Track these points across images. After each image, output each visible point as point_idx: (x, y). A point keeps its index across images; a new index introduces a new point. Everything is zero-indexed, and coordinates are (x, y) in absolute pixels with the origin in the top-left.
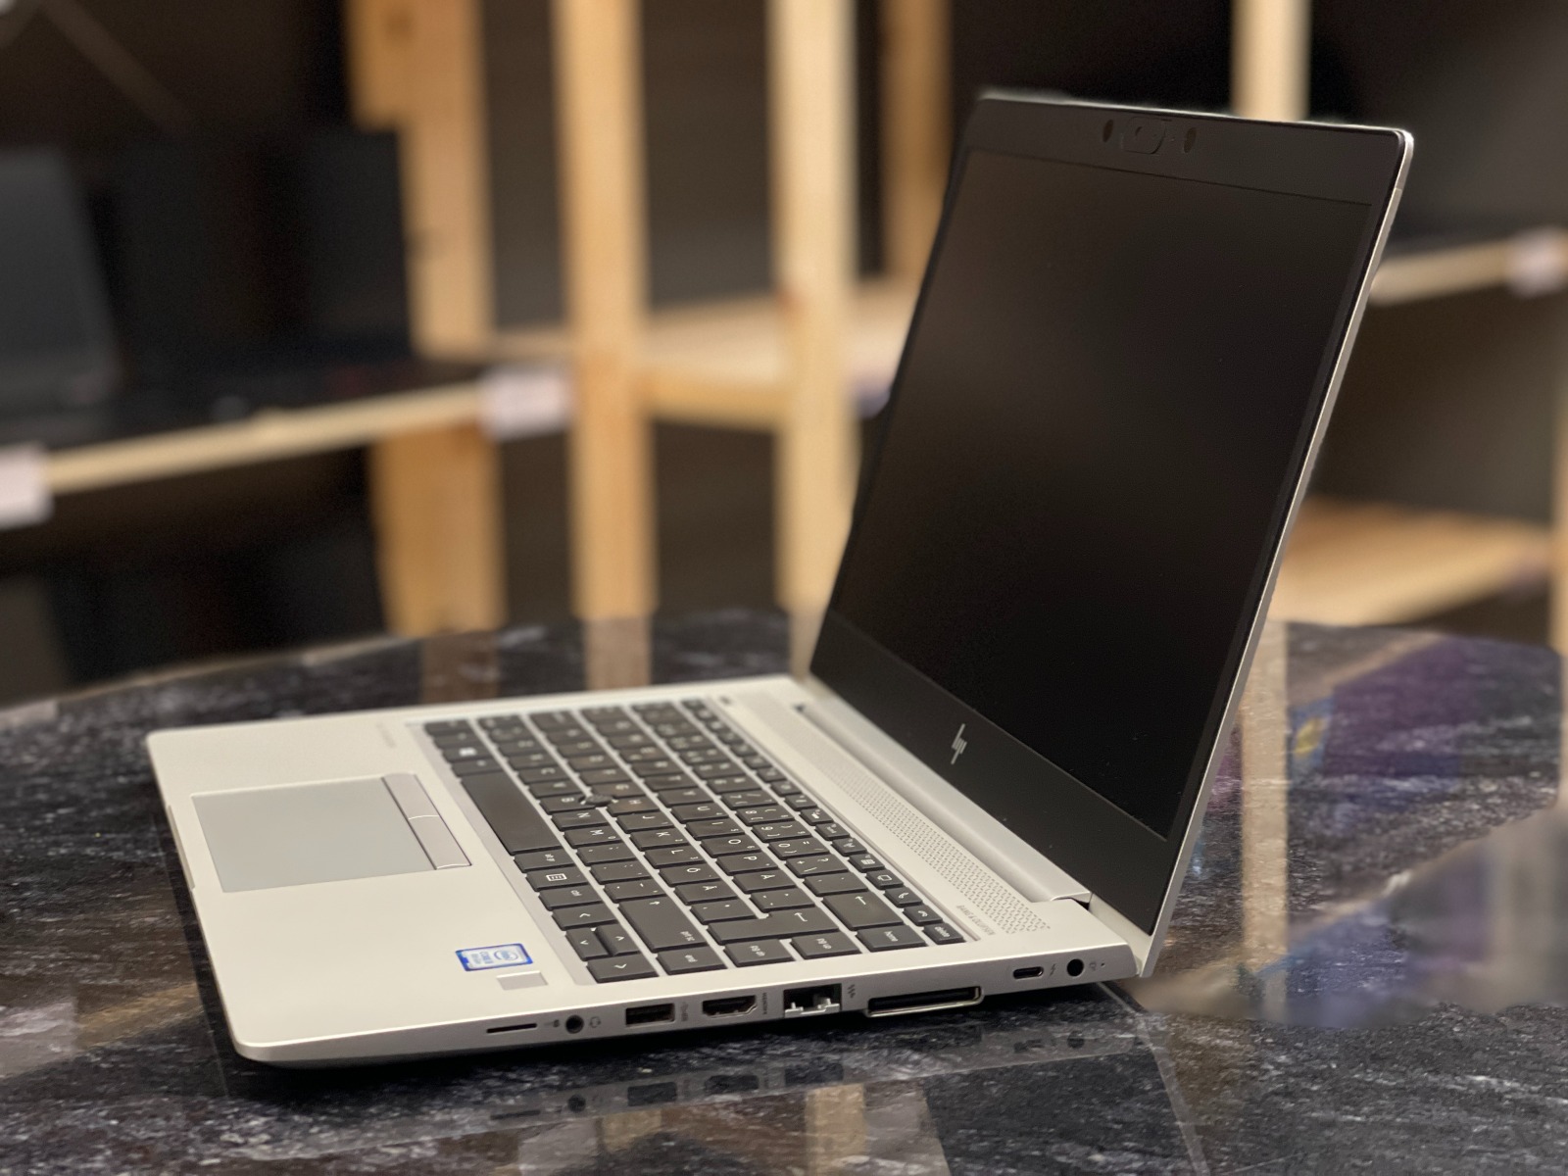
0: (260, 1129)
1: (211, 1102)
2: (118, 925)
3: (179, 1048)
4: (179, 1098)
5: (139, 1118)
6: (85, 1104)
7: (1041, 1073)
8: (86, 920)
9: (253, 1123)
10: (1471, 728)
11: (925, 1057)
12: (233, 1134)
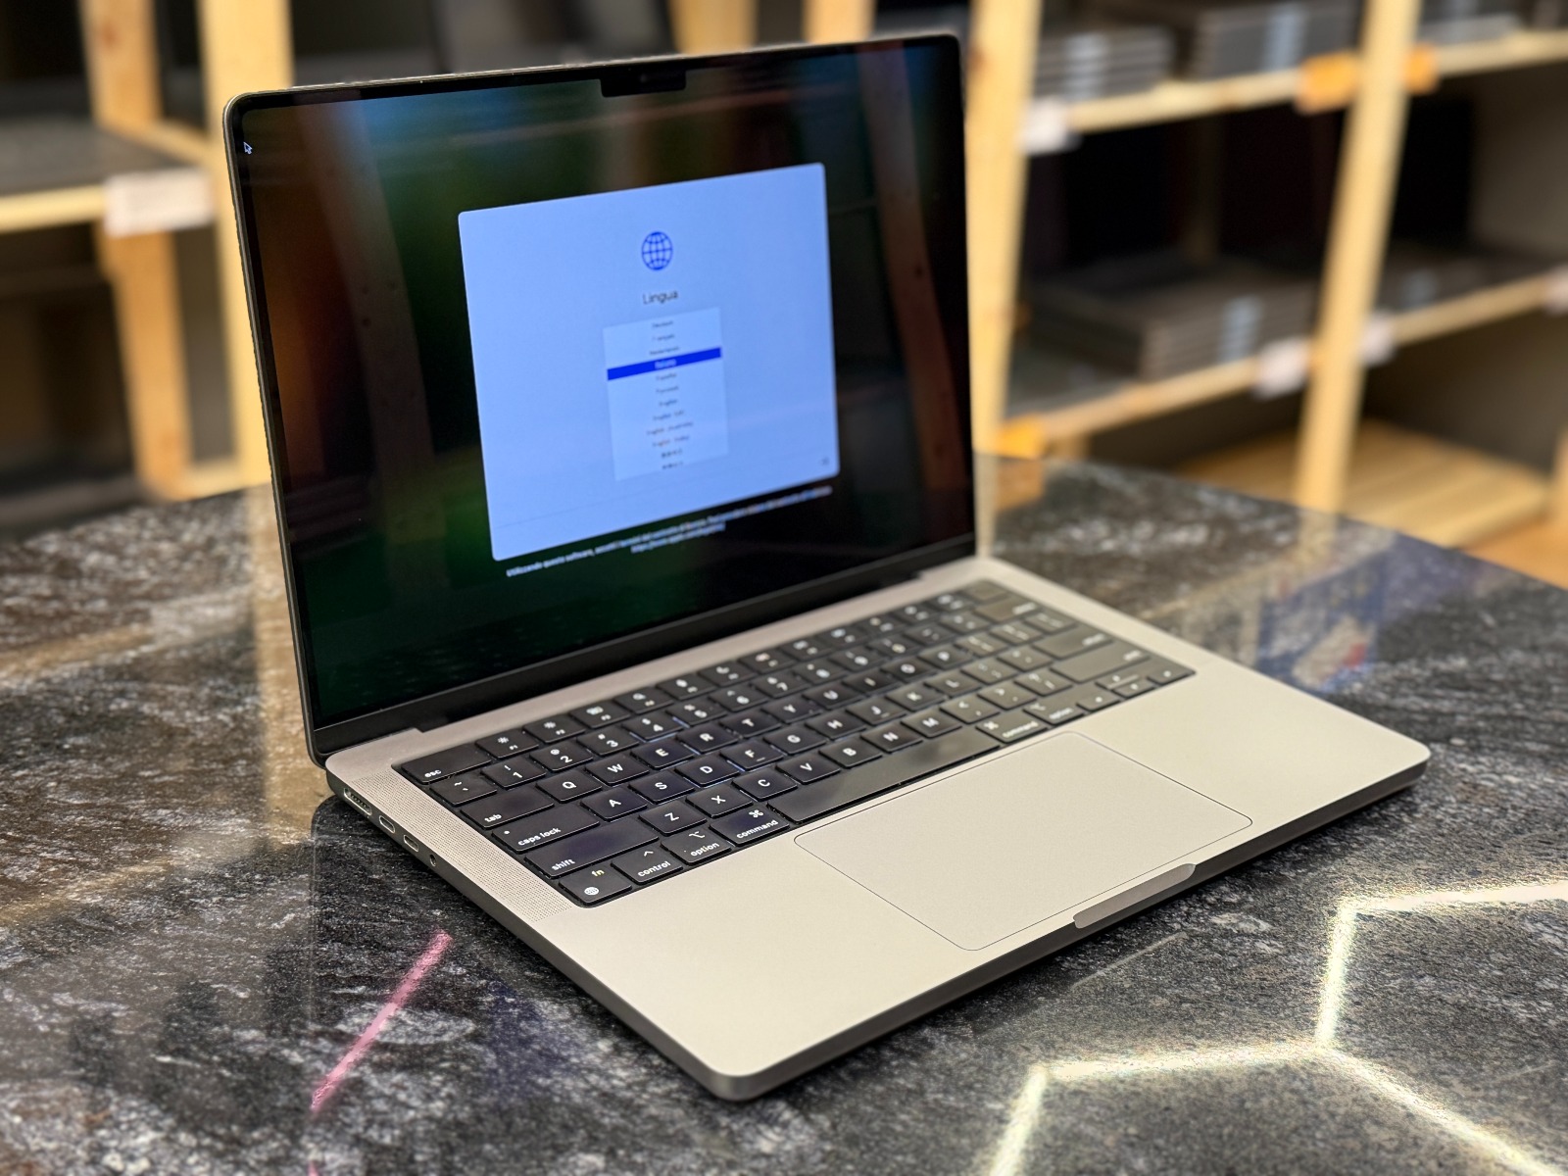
0: (143, 1150)
1: (116, 1100)
2: (131, 817)
3: (116, 1010)
4: (90, 1088)
5: (42, 1115)
7: (899, 1158)
9: (141, 1140)
10: (1409, 668)
11: (796, 1116)
12: (118, 1156)
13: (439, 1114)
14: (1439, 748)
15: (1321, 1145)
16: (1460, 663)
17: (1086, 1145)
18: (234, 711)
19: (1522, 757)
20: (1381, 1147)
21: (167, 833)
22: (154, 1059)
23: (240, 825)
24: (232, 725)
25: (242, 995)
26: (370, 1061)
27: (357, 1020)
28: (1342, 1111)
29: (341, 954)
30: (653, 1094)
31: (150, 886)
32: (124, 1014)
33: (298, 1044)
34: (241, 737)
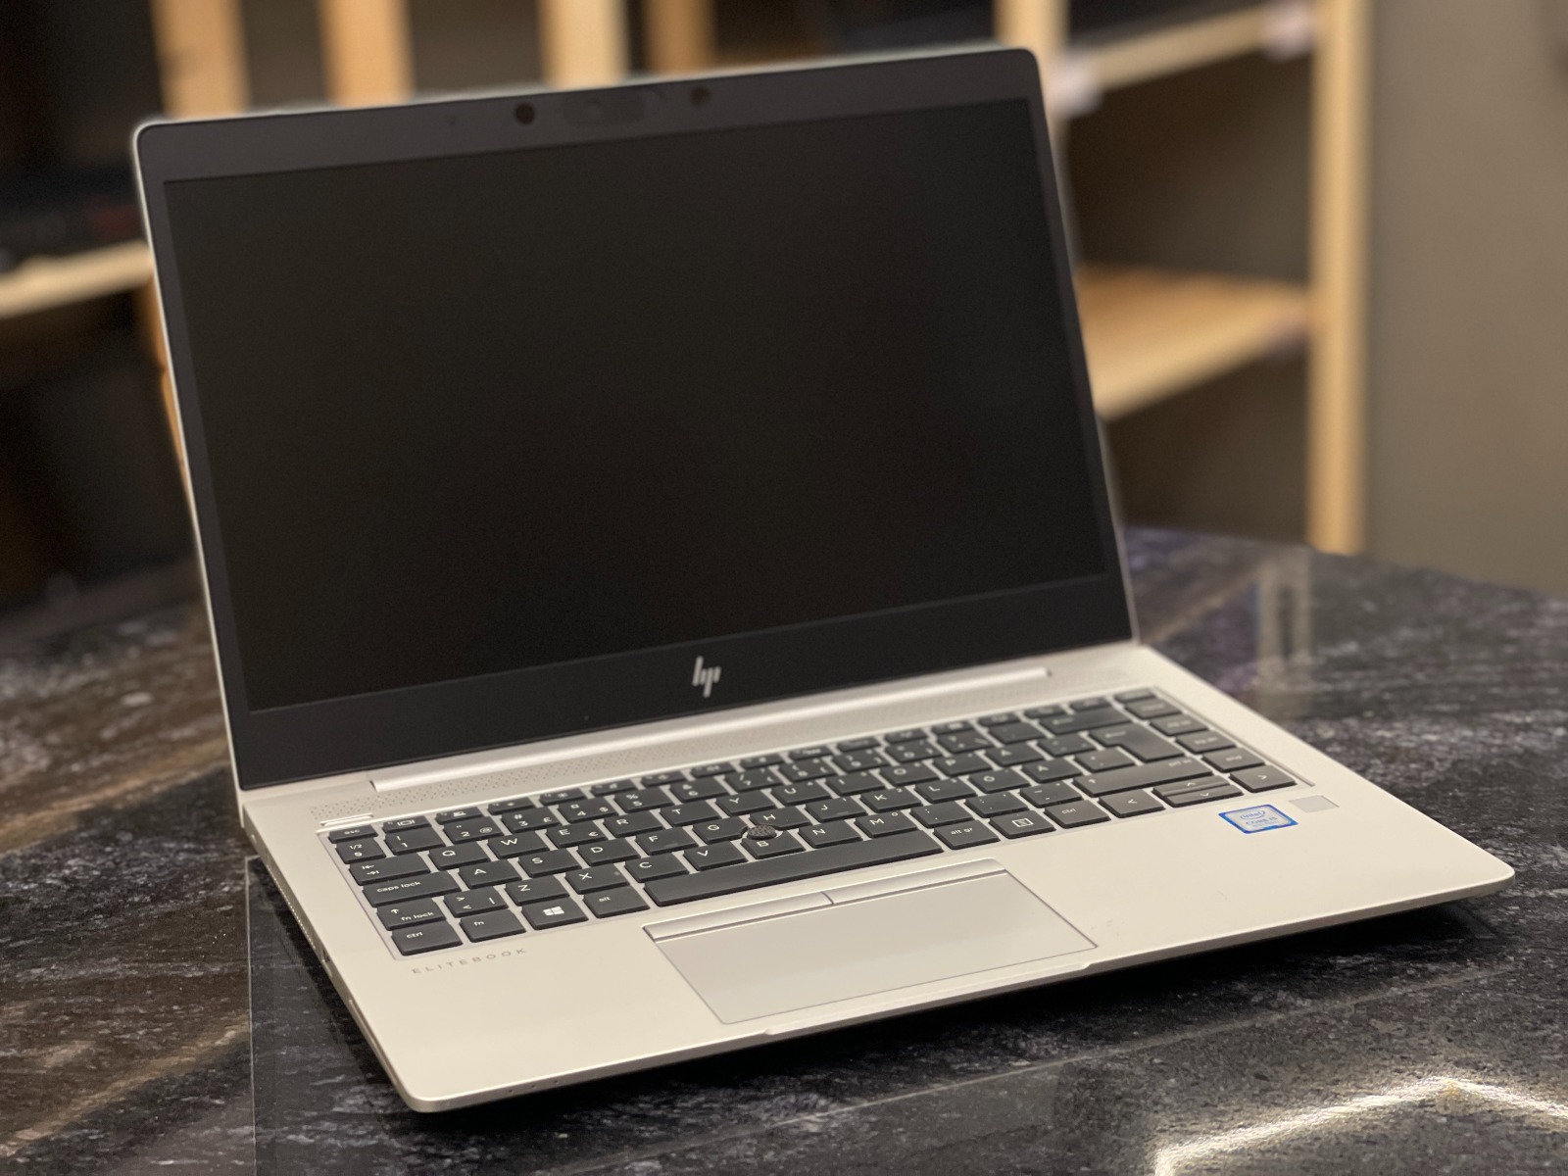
13: (477, 1157)
14: (1352, 722)
15: (1337, 1043)
16: (1351, 648)
17: (1117, 1078)
18: (61, 875)
19: (1436, 717)
20: (1390, 1036)
21: (53, 987)
22: (156, 1165)
23: (131, 968)
24: (66, 887)
25: (217, 1102)
26: (384, 1130)
27: (351, 1102)
28: (1347, 1015)
29: (303, 1054)
30: (682, 1108)
31: (62, 1032)
32: (102, 1136)
33: (301, 1130)
34: (83, 895)
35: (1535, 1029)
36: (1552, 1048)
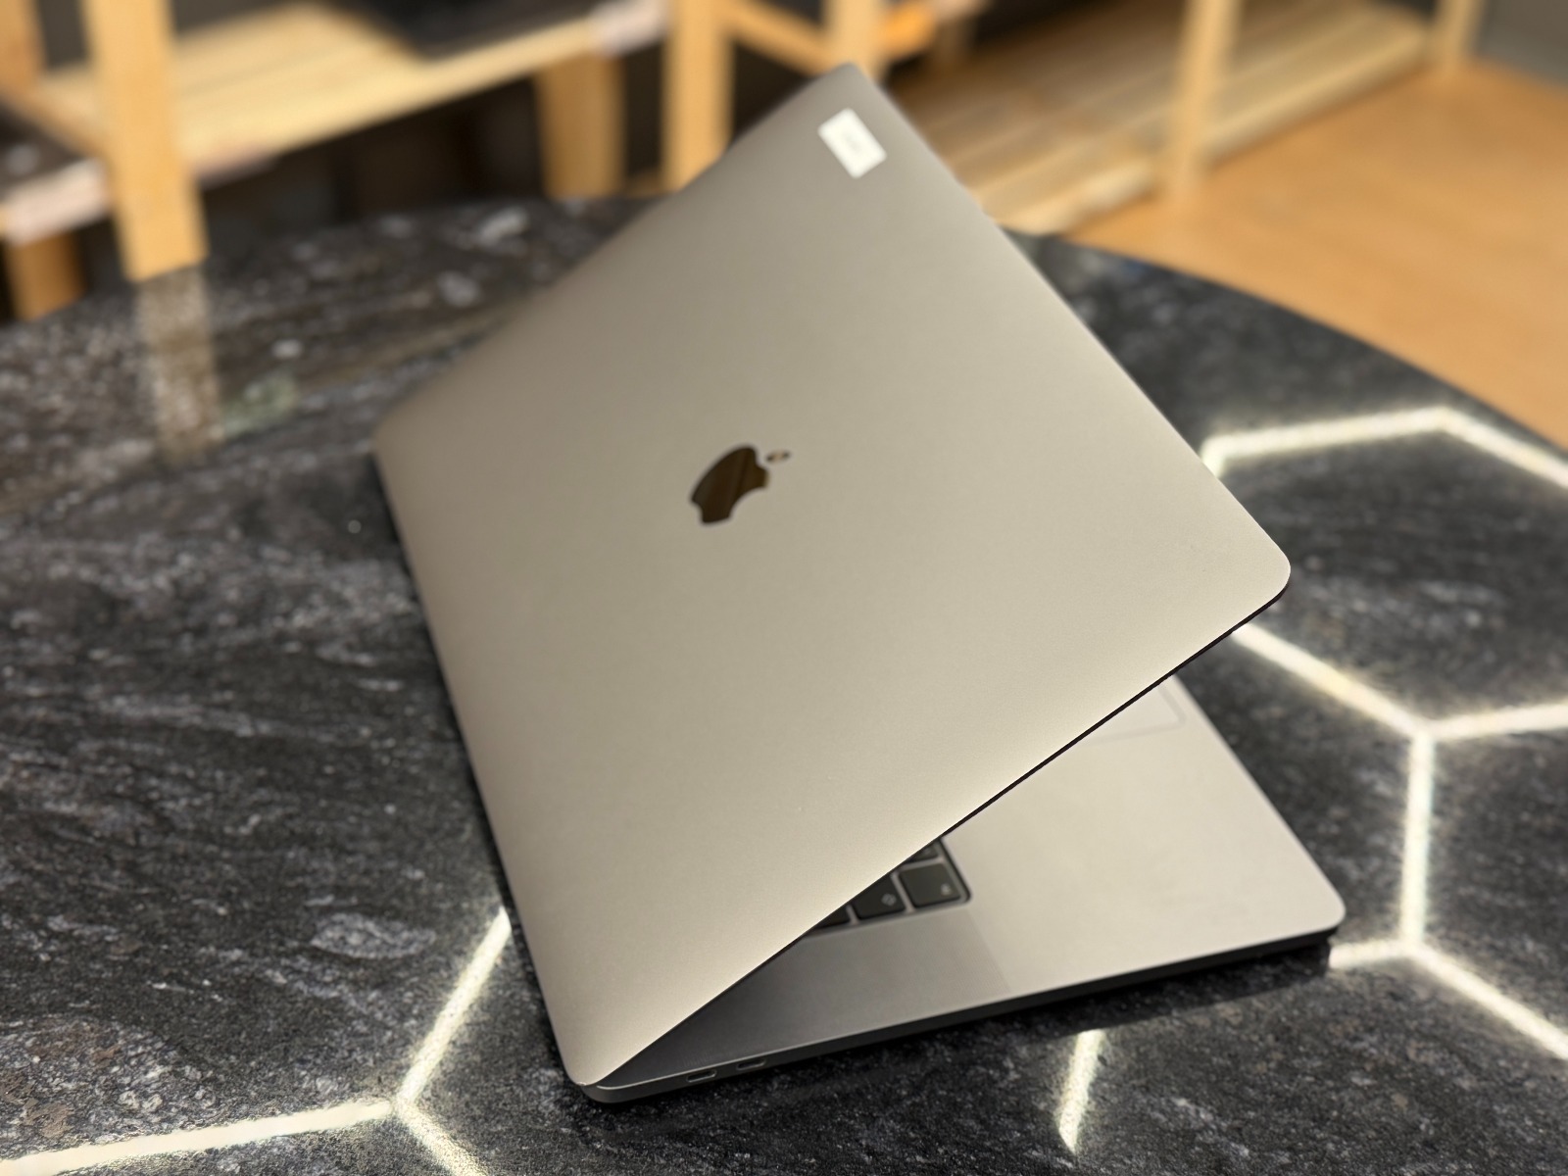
0: (154, 1086)
1: (122, 1033)
2: (90, 708)
3: (108, 934)
4: (96, 1022)
5: (58, 1054)
6: (17, 1024)
8: (65, 696)
9: (151, 1075)
12: (131, 1093)
18: (171, 575)
21: (127, 726)
22: (150, 986)
23: (196, 714)
24: (172, 592)
25: (222, 911)
26: (346, 978)
27: (329, 934)
29: (307, 860)
32: (116, 938)
33: (280, 964)
35: (1356, 1039)
36: (1364, 1069)
